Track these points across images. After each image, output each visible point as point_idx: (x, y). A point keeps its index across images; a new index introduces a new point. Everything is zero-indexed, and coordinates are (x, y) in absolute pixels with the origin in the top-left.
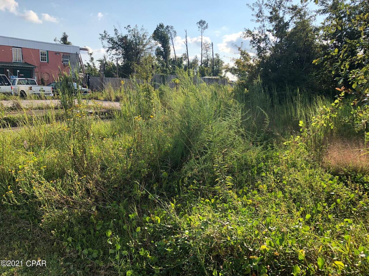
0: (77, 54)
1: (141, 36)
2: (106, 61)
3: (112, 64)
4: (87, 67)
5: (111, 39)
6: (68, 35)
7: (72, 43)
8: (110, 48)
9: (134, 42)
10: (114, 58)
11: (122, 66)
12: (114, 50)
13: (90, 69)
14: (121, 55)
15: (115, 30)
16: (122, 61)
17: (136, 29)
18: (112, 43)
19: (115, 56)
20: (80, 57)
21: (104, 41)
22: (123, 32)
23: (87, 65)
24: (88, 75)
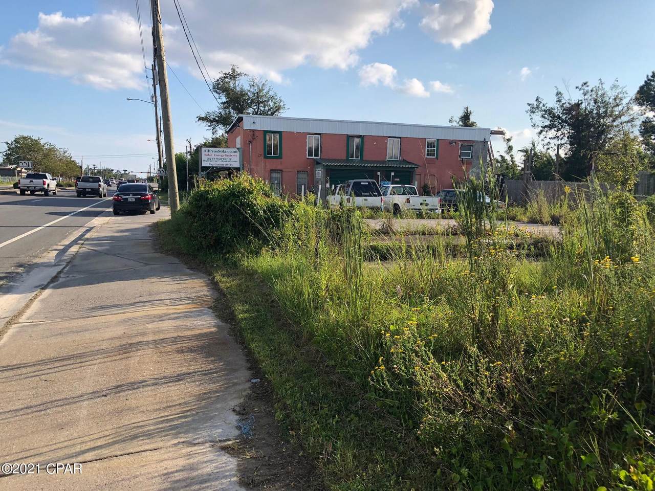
0: (485, 142)
1: (611, 100)
2: (536, 150)
3: (546, 157)
4: (499, 162)
5: (550, 112)
6: (472, 111)
7: (477, 123)
8: (544, 127)
9: (595, 112)
10: (552, 145)
11: (566, 158)
12: (553, 130)
13: (505, 165)
14: (566, 139)
15: (558, 94)
16: (567, 150)
17: (600, 87)
18: (550, 119)
19: (554, 140)
20: (490, 146)
21: (534, 116)
22: (573, 96)
23: (500, 159)
24: (501, 177)
